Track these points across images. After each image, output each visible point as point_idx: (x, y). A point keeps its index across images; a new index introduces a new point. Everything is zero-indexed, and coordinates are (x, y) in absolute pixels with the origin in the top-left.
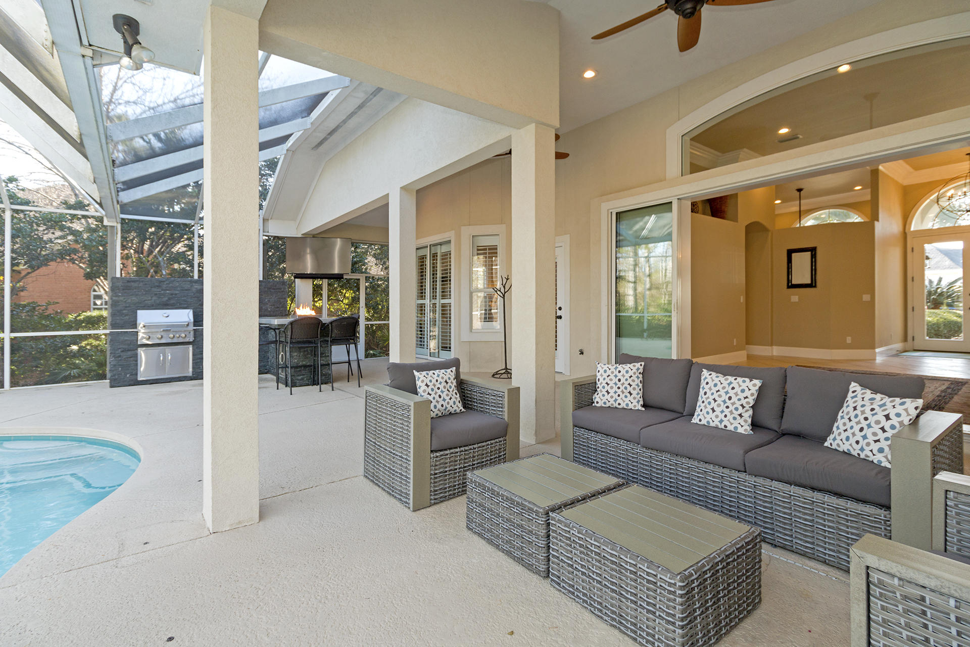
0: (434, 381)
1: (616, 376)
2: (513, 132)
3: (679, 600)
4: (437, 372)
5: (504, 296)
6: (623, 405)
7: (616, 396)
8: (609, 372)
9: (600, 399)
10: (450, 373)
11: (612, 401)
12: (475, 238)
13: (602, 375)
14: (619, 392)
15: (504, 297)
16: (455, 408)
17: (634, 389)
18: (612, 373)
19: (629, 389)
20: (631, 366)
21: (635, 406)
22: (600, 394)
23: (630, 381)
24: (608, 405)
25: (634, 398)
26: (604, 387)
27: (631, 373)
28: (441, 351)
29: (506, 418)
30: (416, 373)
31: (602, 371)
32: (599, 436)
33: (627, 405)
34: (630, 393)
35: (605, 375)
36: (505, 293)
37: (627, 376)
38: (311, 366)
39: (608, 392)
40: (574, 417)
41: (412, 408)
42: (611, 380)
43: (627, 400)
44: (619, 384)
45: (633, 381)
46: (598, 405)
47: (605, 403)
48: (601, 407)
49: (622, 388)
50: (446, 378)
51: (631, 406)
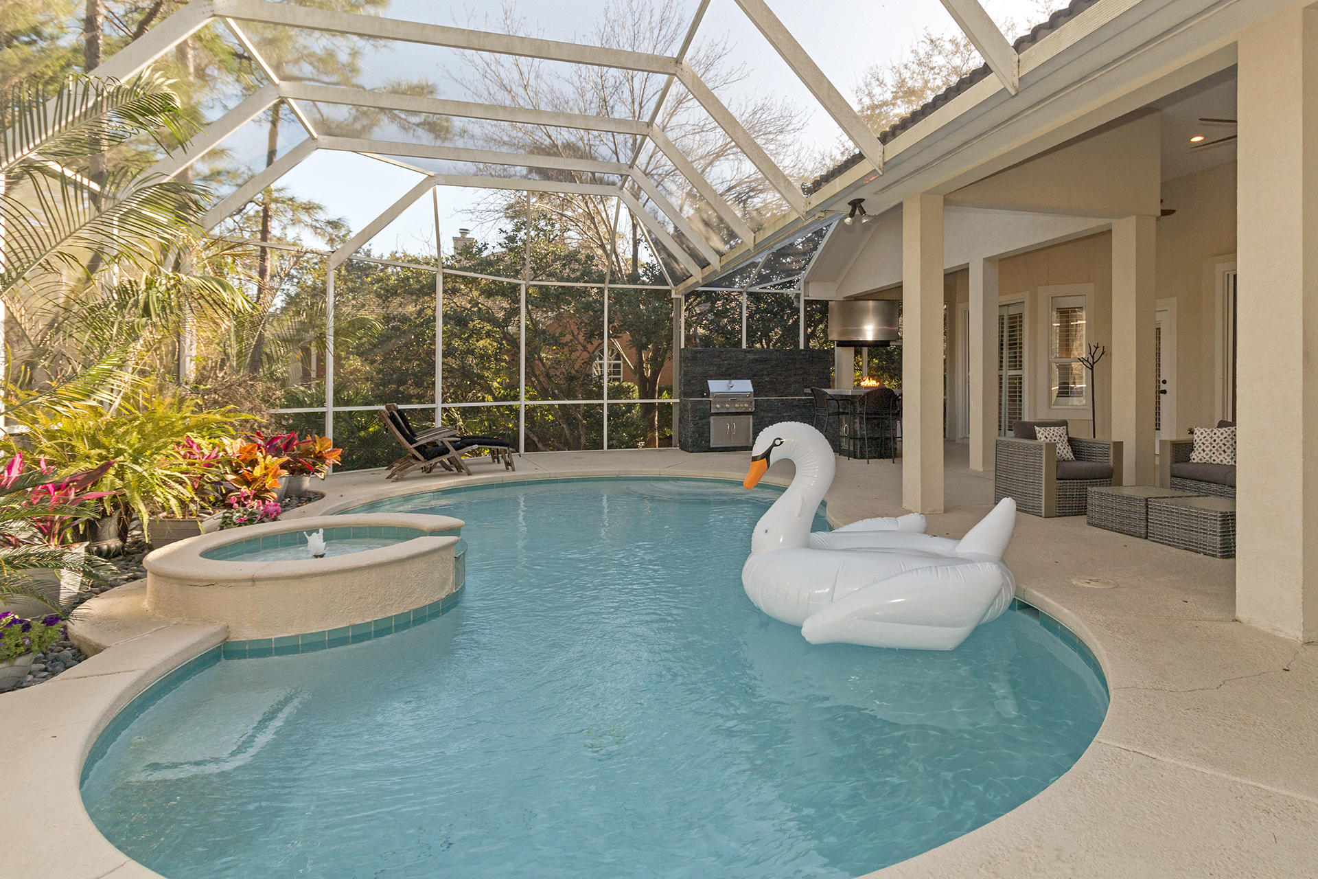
0: (1051, 435)
1: (1211, 437)
2: (1114, 221)
3: (1219, 523)
4: (1052, 428)
5: (1092, 366)
6: (1218, 461)
7: (1211, 454)
8: (1205, 434)
9: (1196, 457)
10: (1062, 430)
11: (1207, 458)
12: (1054, 299)
13: (1198, 437)
14: (1214, 450)
15: (1092, 369)
16: (1068, 456)
17: (1228, 448)
18: (1209, 434)
19: (1223, 447)
20: (1226, 429)
21: (1229, 462)
22: (1197, 452)
23: (1224, 441)
24: (1204, 461)
25: (1228, 456)
26: (1200, 447)
27: (1225, 435)
28: (1007, 431)
29: (1112, 464)
30: (1036, 428)
31: (1198, 433)
32: (1194, 482)
33: (1221, 461)
34: (1224, 451)
35: (1201, 437)
36: (1094, 363)
37: (1222, 437)
38: (878, 438)
39: (1204, 451)
40: (1172, 469)
41: (1044, 448)
42: (1207, 440)
43: (1221, 458)
44: (1214, 444)
45: (1228, 441)
46: (1195, 461)
47: (1201, 460)
48: (1198, 463)
49: (1217, 447)
50: (1060, 433)
51: (1225, 462)
